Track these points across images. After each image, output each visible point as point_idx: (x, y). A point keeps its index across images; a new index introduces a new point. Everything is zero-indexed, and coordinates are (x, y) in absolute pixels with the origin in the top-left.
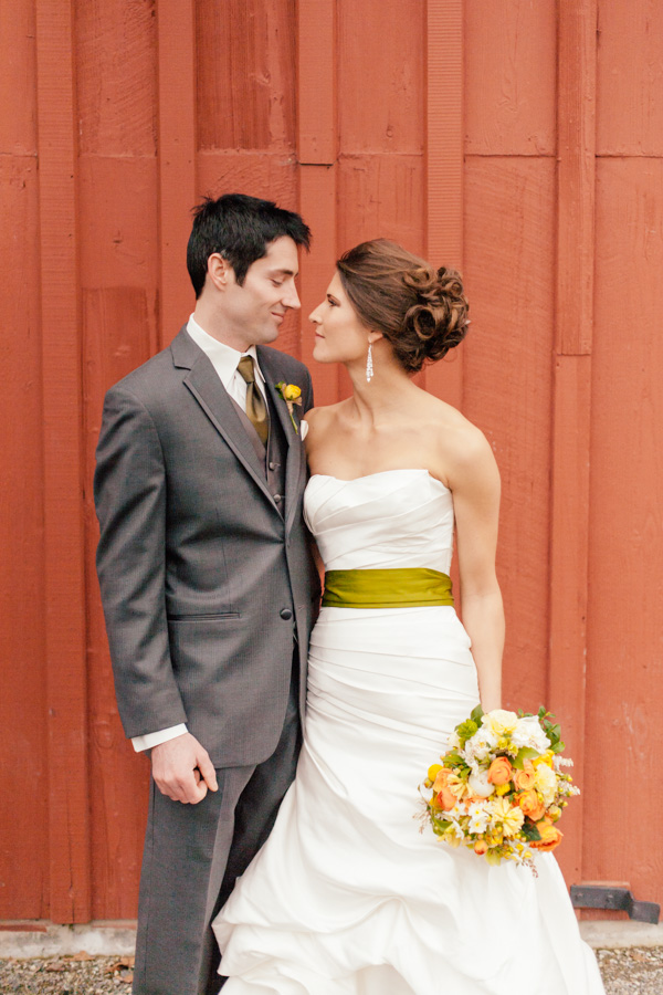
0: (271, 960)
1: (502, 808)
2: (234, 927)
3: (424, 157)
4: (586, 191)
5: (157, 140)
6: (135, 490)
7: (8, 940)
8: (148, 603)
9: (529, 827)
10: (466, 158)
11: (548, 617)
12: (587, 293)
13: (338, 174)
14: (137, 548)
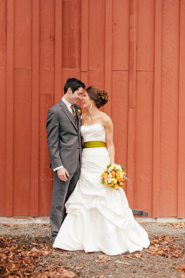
0: (76, 209)
1: (114, 179)
2: (69, 204)
3: (104, 70)
4: (135, 77)
5: (54, 67)
6: (54, 126)
7: (22, 220)
8: (56, 145)
9: (118, 183)
10: (112, 71)
11: (127, 158)
12: (134, 96)
13: (88, 73)
14: (54, 136)
